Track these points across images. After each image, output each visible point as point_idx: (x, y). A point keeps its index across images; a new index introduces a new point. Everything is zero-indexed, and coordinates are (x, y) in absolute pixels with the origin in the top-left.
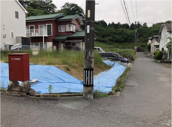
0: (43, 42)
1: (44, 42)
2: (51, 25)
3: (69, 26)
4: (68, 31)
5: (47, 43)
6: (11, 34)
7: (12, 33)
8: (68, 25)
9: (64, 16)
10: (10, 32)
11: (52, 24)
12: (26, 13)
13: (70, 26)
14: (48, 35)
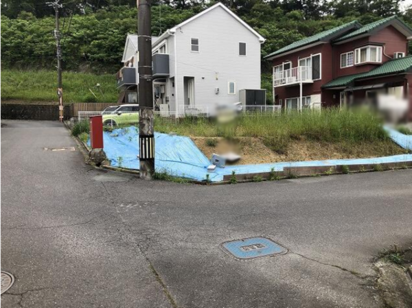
0: (299, 96)
1: (303, 96)
2: (319, 56)
3: (361, 50)
4: (359, 63)
5: (312, 96)
6: (229, 87)
7: (232, 86)
8: (359, 49)
9: (358, 27)
10: (229, 83)
11: (320, 54)
12: (261, 42)
13: (365, 49)
14: (313, 78)
